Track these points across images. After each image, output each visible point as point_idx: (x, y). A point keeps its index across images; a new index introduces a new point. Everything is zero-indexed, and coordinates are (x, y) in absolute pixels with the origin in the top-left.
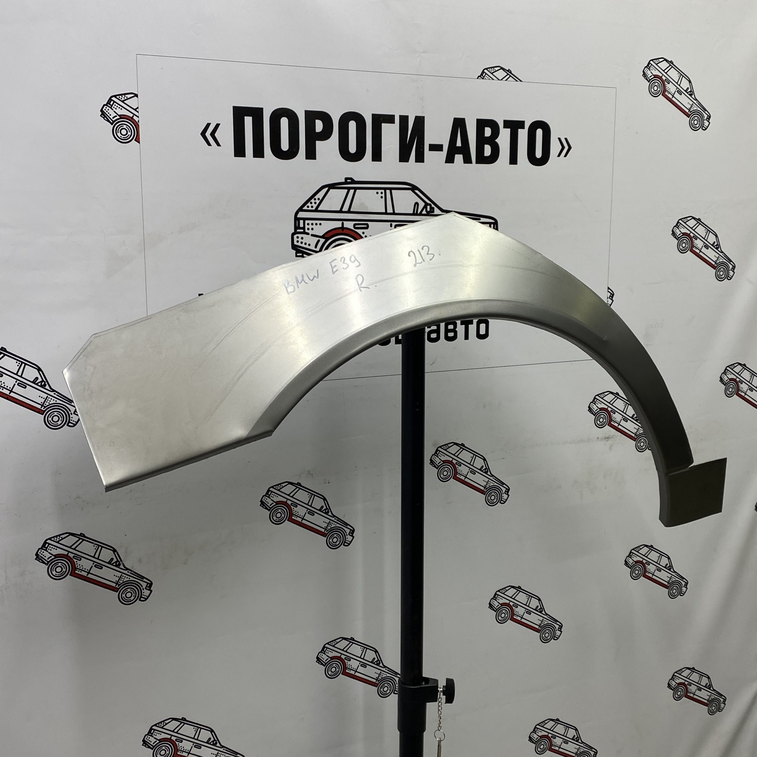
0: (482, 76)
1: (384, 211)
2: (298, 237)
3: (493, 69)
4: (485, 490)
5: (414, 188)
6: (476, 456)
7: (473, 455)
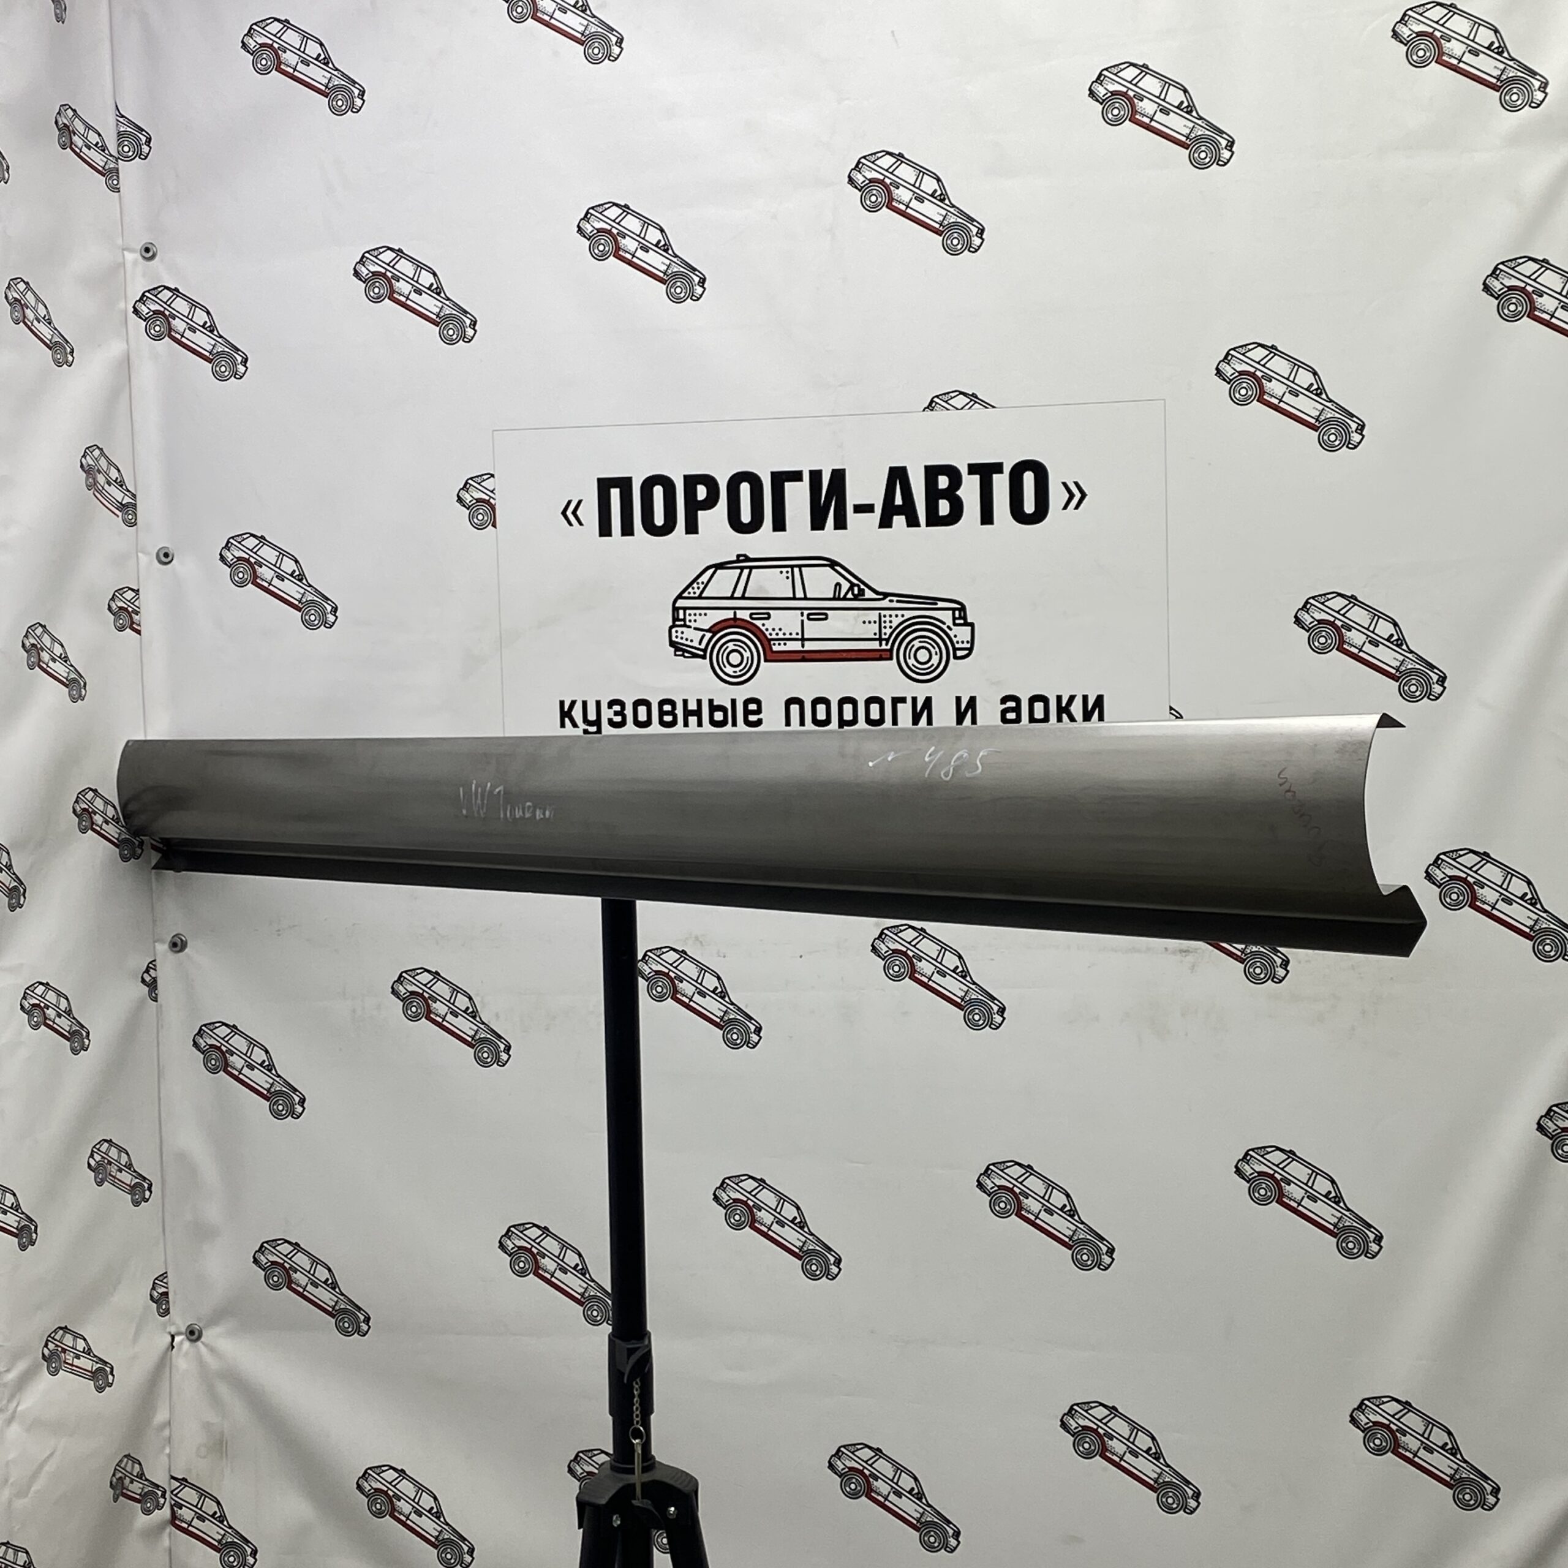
0: (931, 406)
1: (791, 596)
2: (677, 632)
3: (946, 397)
4: (963, 1003)
5: (833, 564)
6: (946, 950)
7: (940, 948)
